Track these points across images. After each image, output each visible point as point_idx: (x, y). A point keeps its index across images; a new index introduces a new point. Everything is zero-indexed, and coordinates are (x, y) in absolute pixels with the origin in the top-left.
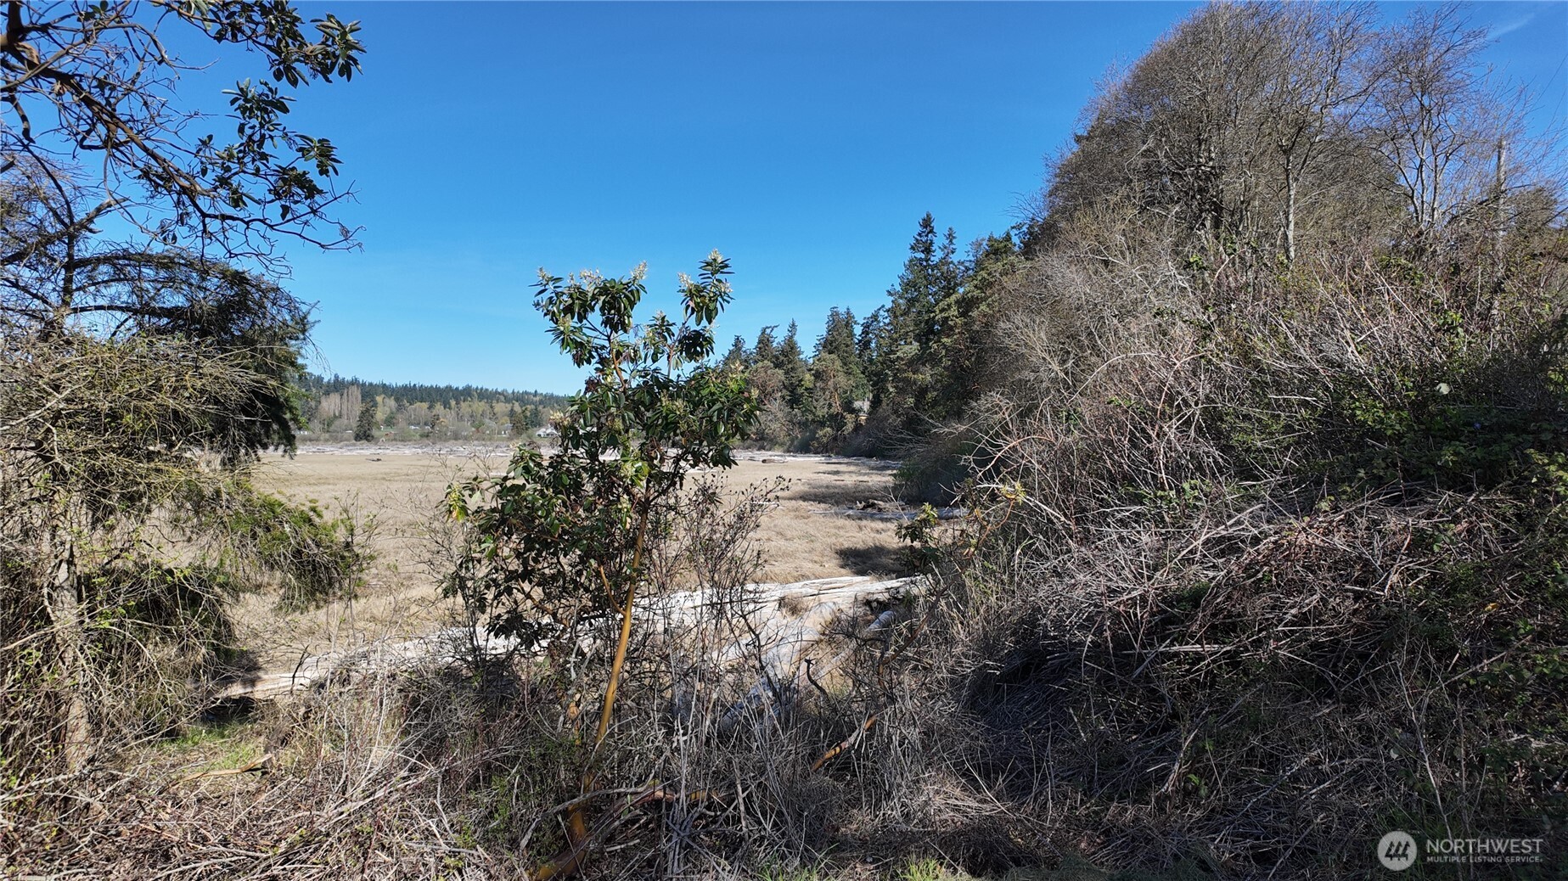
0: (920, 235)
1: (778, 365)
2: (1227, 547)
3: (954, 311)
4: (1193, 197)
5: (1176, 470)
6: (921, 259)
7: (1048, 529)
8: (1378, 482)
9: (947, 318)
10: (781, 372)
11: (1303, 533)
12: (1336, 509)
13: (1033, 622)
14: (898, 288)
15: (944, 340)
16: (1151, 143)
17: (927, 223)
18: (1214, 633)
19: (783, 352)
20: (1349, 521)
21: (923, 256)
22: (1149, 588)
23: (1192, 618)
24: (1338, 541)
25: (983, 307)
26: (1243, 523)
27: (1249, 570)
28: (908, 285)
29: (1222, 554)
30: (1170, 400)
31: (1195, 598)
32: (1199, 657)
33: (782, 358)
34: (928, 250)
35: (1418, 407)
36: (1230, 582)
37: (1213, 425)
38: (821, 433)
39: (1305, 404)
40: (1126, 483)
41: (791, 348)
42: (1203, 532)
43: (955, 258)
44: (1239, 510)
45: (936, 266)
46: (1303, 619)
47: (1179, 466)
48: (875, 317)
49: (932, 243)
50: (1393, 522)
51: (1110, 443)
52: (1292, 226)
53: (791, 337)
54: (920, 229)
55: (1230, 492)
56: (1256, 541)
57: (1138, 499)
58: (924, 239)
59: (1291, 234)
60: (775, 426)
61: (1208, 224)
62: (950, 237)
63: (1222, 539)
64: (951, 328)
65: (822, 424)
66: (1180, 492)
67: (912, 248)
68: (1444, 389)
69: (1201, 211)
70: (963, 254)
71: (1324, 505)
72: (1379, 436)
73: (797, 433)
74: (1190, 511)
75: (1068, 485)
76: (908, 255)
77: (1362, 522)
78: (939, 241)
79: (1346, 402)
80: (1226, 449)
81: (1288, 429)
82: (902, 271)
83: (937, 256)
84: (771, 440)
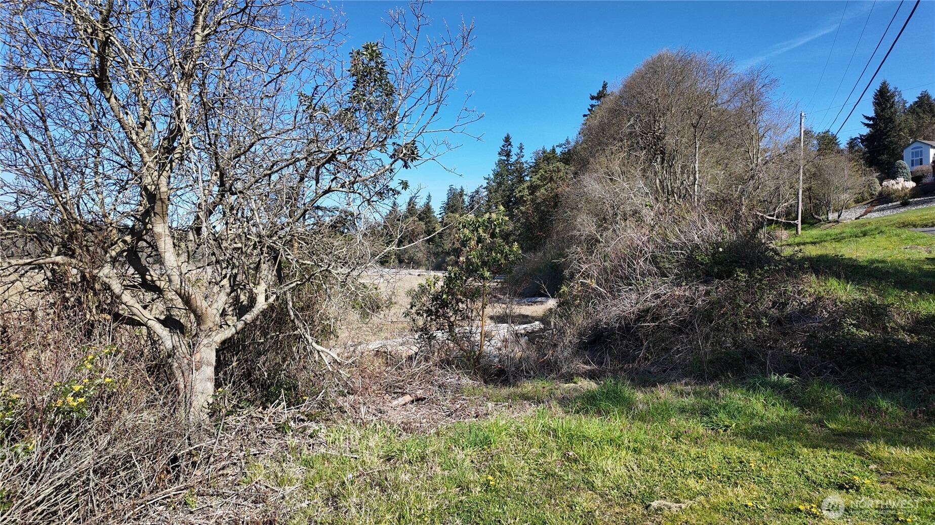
0: (503, 146)
1: (421, 219)
2: (657, 296)
3: (526, 192)
4: (652, 147)
5: (643, 275)
6: (504, 160)
7: (600, 295)
8: (698, 277)
9: (523, 196)
10: (423, 223)
11: (678, 292)
12: (687, 285)
13: (597, 325)
14: (492, 177)
15: (521, 208)
16: (632, 122)
17: (507, 139)
18: (653, 320)
19: (424, 212)
20: (690, 288)
21: (505, 158)
22: (635, 309)
23: (647, 316)
24: (687, 294)
25: (543, 190)
26: (662, 289)
27: (663, 302)
28: (497, 175)
29: (656, 299)
30: (641, 251)
31: (647, 311)
32: (649, 326)
33: (423, 215)
34: (508, 155)
35: (713, 255)
36: (657, 305)
37: (654, 260)
38: (448, 259)
39: (682, 254)
40: (627, 280)
41: (428, 209)
42: (651, 293)
43: (523, 160)
44: (661, 286)
45: (512, 164)
46: (677, 314)
47: (644, 274)
48: (477, 192)
49: (510, 151)
50: (701, 288)
51: (621, 266)
52: (697, 162)
53: (428, 203)
54: (503, 143)
55: (658, 281)
56: (665, 294)
57: (630, 285)
58: (506, 149)
59: (697, 166)
60: (420, 255)
61: (659, 160)
62: (521, 148)
63: (655, 295)
64: (525, 202)
65: (448, 254)
66: (644, 281)
67: (499, 154)
68: (721, 250)
69: (655, 154)
70: (528, 158)
71: (684, 284)
72: (702, 264)
73: (433, 259)
74: (647, 287)
75: (607, 280)
76: (497, 158)
77: (694, 288)
78: (515, 150)
79: (694, 253)
80: (658, 268)
81: (678, 261)
82: (494, 167)
83: (513, 159)
84: (418, 263)
